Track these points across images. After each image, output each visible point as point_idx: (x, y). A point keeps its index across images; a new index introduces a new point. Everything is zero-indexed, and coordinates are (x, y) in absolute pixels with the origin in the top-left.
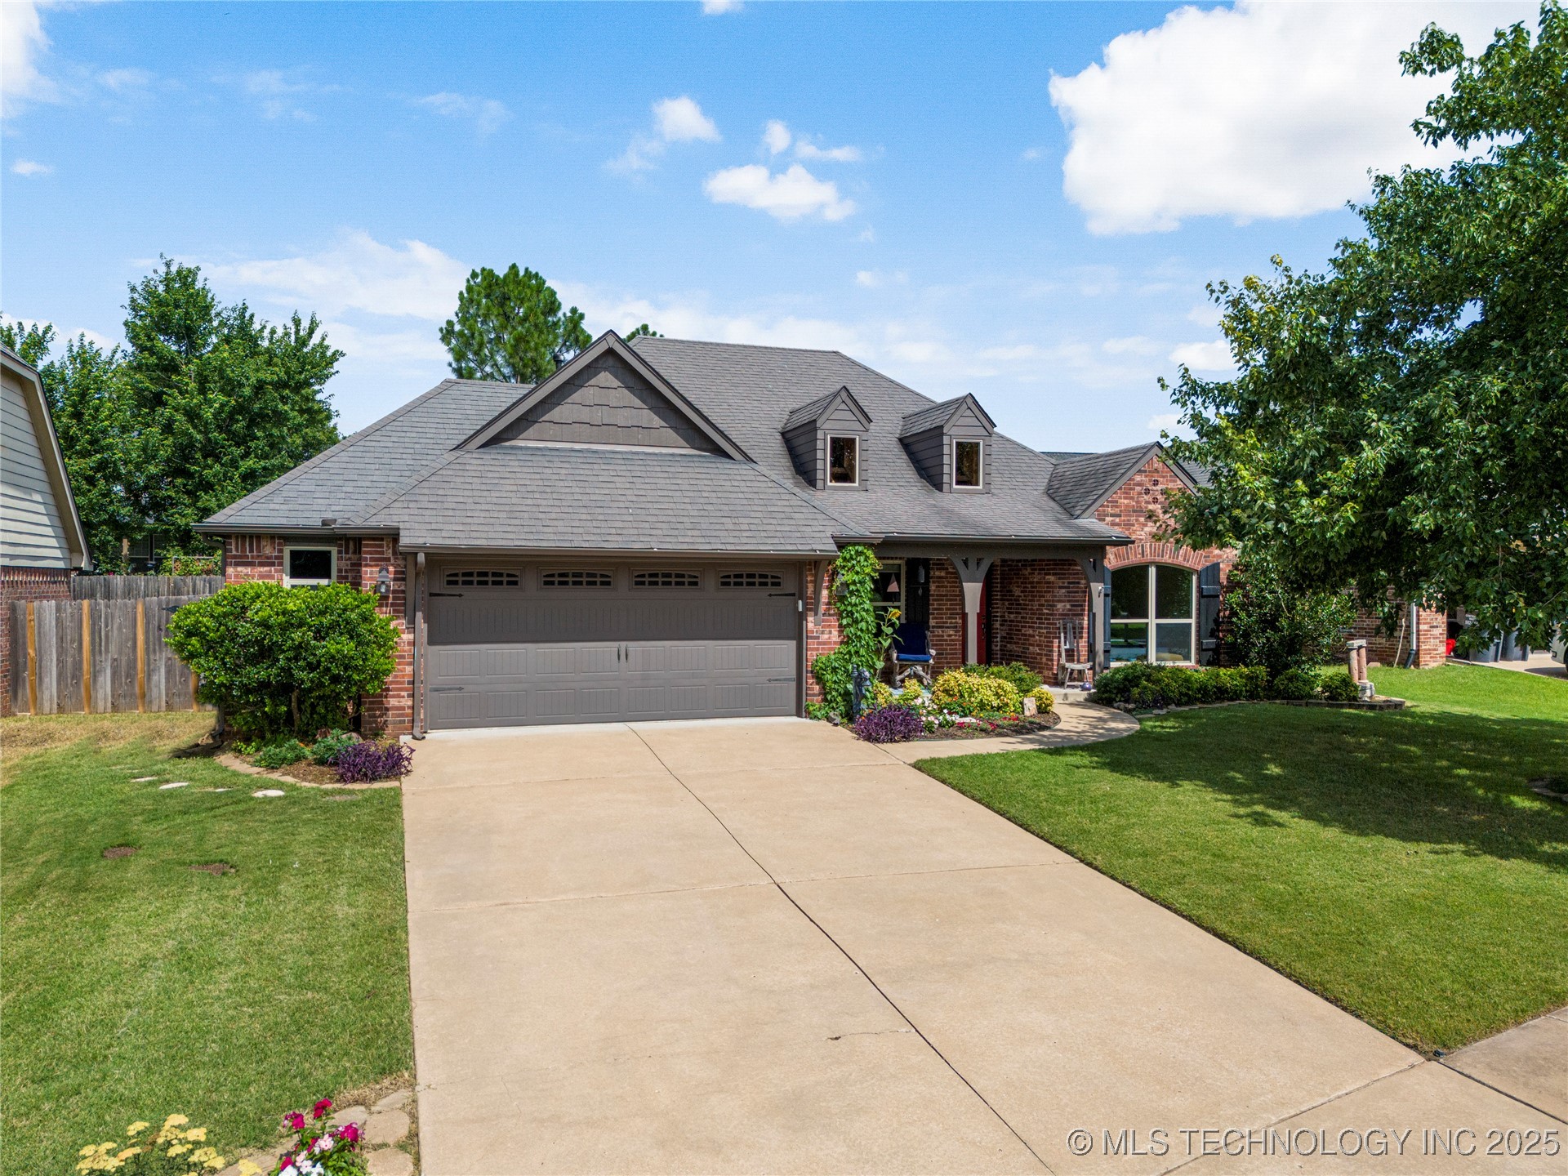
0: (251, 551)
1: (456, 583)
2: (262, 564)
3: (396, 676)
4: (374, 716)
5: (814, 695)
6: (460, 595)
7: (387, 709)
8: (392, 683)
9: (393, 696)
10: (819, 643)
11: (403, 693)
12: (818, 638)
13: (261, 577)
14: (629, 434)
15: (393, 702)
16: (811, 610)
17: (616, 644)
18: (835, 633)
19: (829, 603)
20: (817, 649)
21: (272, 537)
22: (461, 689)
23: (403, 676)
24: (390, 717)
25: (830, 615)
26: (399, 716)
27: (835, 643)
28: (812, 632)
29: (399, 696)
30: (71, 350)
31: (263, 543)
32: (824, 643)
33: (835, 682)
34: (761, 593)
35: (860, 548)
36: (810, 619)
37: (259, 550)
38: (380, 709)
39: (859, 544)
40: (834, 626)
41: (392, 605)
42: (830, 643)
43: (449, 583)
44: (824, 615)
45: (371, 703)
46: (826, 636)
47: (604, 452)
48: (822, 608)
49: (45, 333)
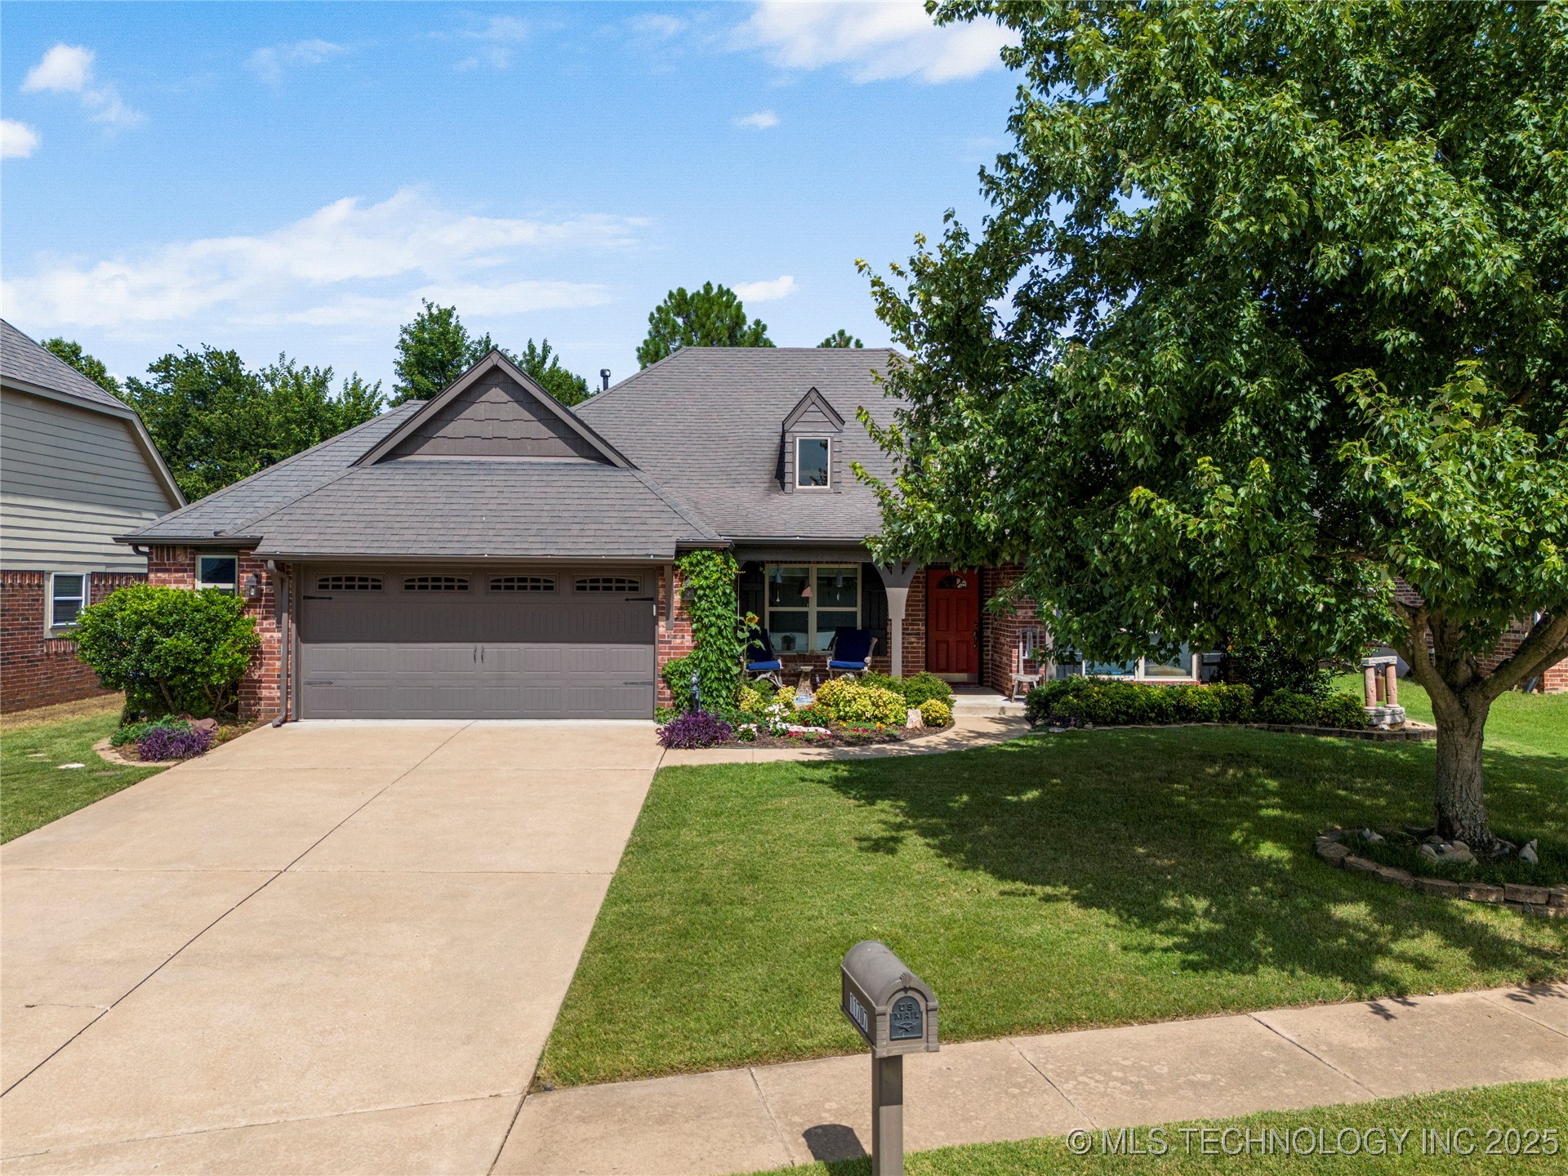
0: (168, 559)
1: (326, 587)
2: (177, 571)
3: (267, 670)
4: (249, 705)
5: (664, 699)
6: (330, 598)
7: (260, 699)
8: (264, 675)
9: (265, 688)
10: (671, 648)
11: (273, 685)
12: (670, 642)
13: (176, 582)
14: (517, 445)
15: (265, 693)
16: (662, 614)
17: (472, 645)
18: (688, 638)
19: (681, 608)
20: (669, 654)
21: (185, 547)
22: (330, 683)
23: (274, 670)
24: (263, 706)
25: (683, 620)
26: (270, 705)
27: (688, 648)
28: (664, 636)
29: (270, 688)
30: (346, 388)
31: (178, 552)
32: (677, 648)
33: (682, 687)
34: (617, 598)
35: (706, 553)
36: (661, 623)
37: (175, 559)
38: (254, 699)
39: (707, 549)
40: (687, 631)
41: (265, 606)
42: (683, 648)
43: (321, 587)
44: (676, 619)
45: (246, 693)
46: (678, 641)
47: (490, 463)
48: (675, 612)
49: (326, 373)
